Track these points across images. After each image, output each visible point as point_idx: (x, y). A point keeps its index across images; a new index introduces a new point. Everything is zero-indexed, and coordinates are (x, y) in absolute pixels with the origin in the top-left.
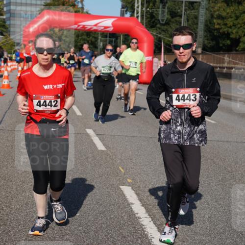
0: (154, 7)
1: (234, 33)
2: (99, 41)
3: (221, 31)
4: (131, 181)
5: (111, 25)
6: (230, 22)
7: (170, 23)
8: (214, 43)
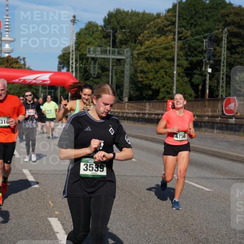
0: (87, 63)
1: (155, 85)
2: (40, 92)
3: (144, 83)
4: (58, 213)
5: (48, 79)
6: (151, 76)
7: (102, 76)
8: (139, 93)
